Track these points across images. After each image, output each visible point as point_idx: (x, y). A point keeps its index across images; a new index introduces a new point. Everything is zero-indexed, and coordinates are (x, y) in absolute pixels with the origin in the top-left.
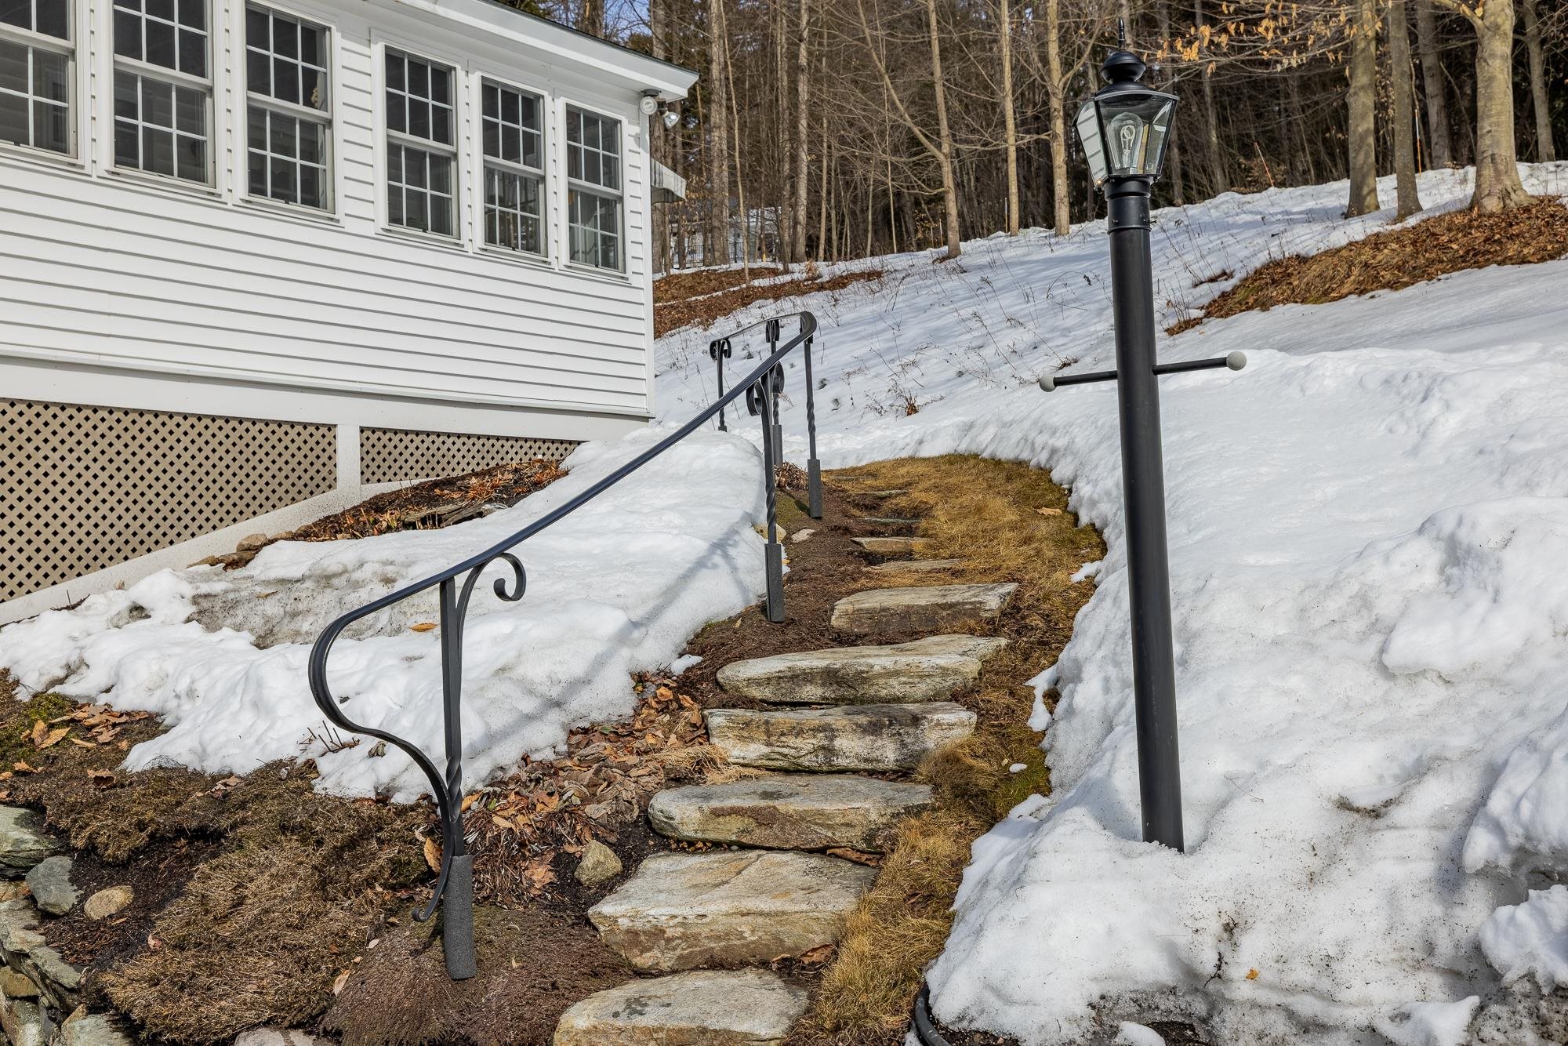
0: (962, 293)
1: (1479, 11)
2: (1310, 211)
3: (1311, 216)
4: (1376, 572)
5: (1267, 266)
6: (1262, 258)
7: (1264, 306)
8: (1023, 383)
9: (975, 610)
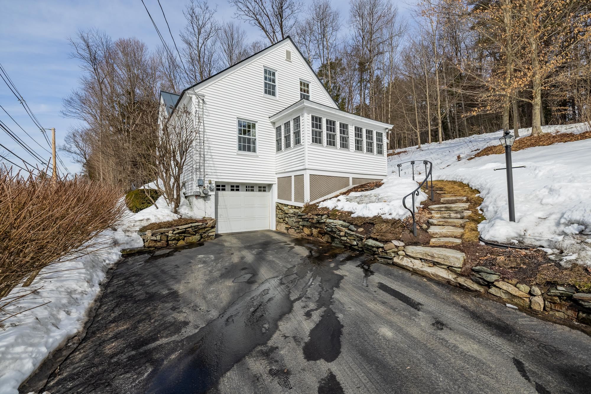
0: (424, 154)
1: (533, 101)
2: (495, 138)
3: (495, 139)
4: (538, 193)
5: (487, 148)
6: (486, 146)
7: (488, 155)
8: (440, 169)
9: (462, 200)
